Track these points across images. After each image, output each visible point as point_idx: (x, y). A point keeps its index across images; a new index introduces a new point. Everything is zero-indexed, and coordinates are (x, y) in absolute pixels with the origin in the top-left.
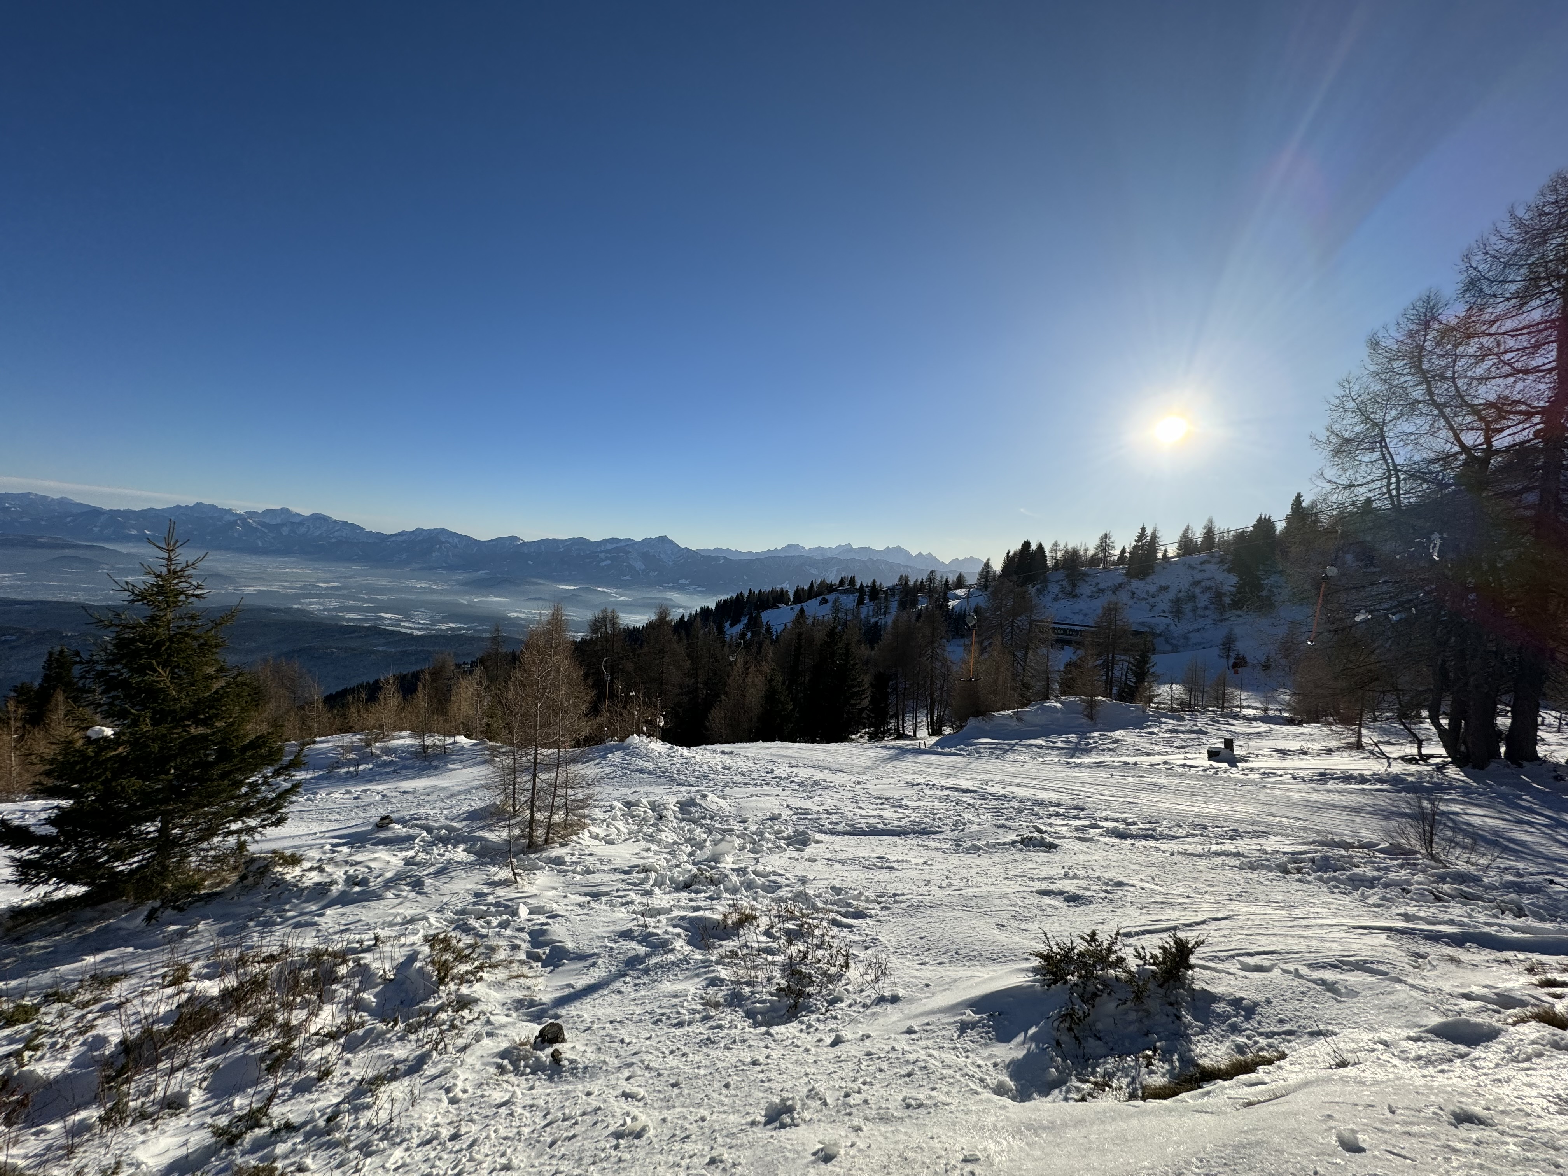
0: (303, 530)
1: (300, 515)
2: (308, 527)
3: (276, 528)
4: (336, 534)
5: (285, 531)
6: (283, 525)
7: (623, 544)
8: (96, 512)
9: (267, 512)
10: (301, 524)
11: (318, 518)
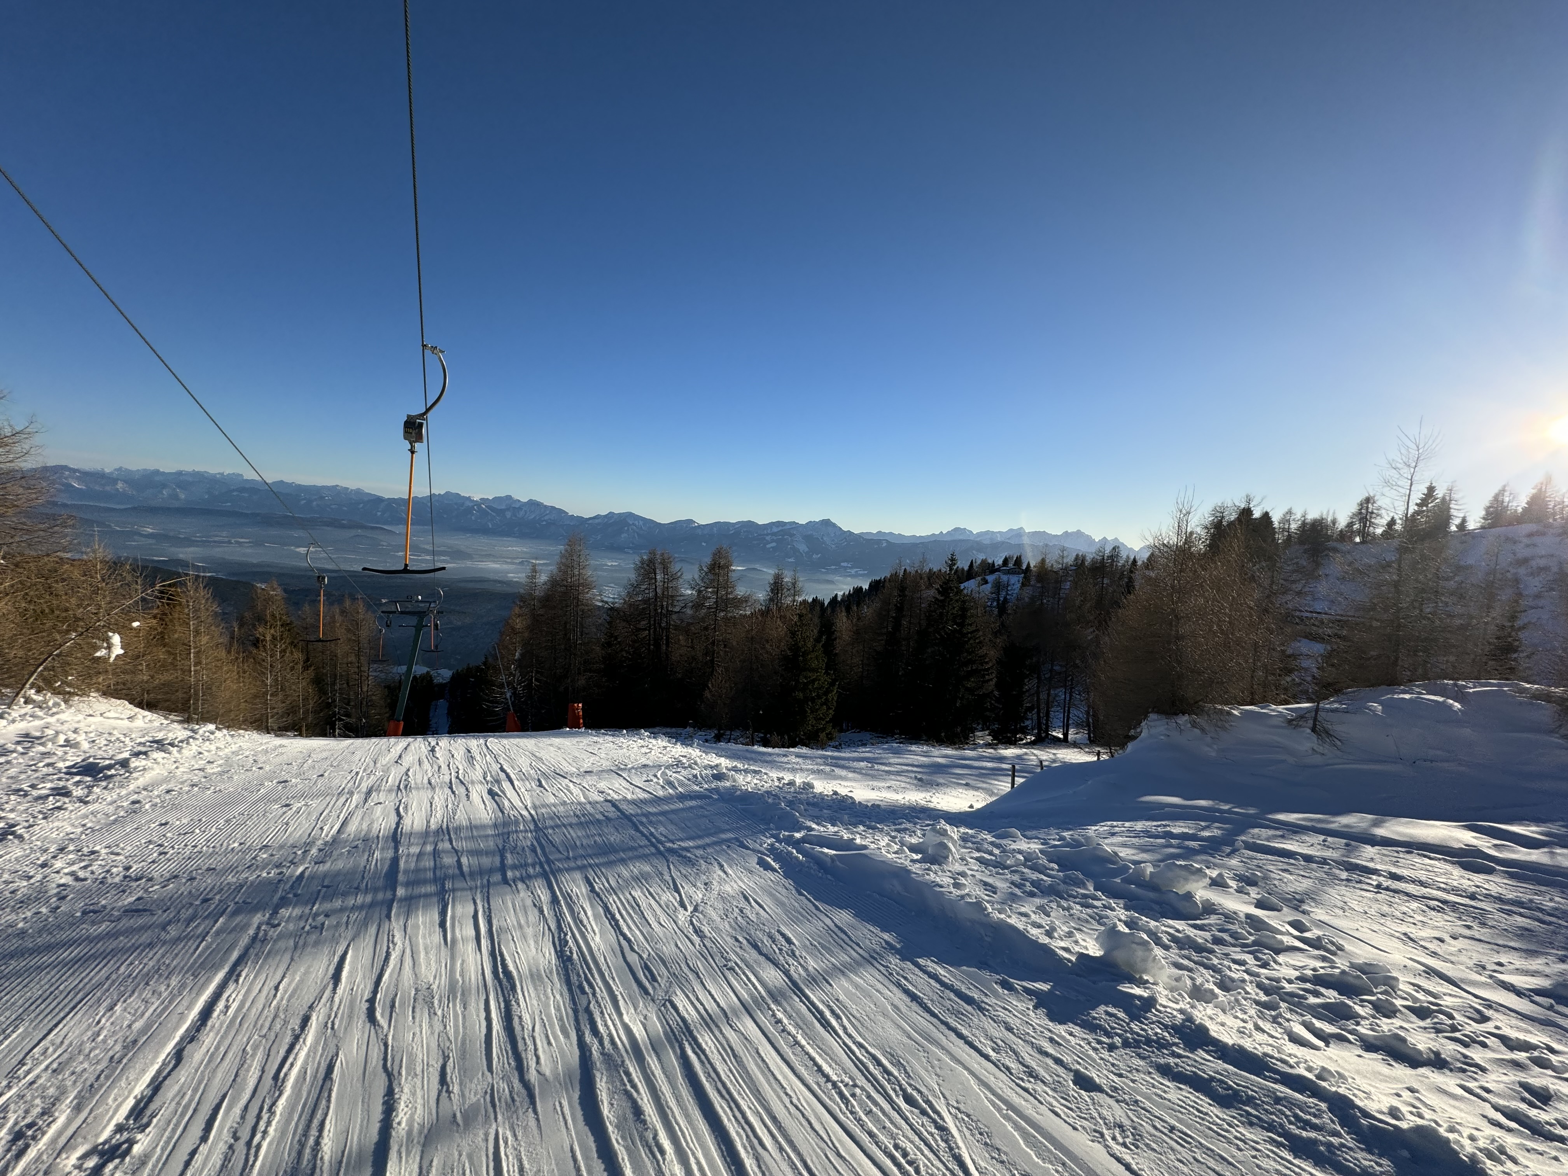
0: (522, 513)
1: (519, 501)
2: (526, 512)
3: (500, 512)
4: (546, 518)
5: (508, 515)
6: (508, 509)
7: (788, 527)
8: (379, 500)
9: (496, 499)
10: (520, 508)
11: (533, 504)
